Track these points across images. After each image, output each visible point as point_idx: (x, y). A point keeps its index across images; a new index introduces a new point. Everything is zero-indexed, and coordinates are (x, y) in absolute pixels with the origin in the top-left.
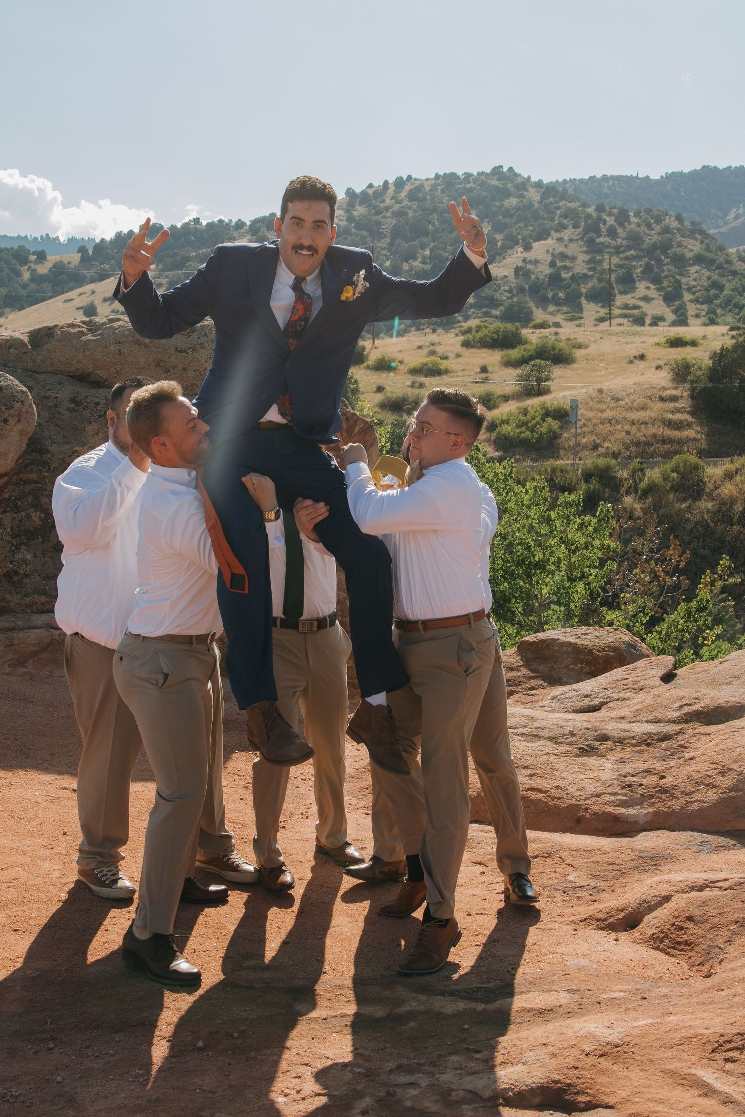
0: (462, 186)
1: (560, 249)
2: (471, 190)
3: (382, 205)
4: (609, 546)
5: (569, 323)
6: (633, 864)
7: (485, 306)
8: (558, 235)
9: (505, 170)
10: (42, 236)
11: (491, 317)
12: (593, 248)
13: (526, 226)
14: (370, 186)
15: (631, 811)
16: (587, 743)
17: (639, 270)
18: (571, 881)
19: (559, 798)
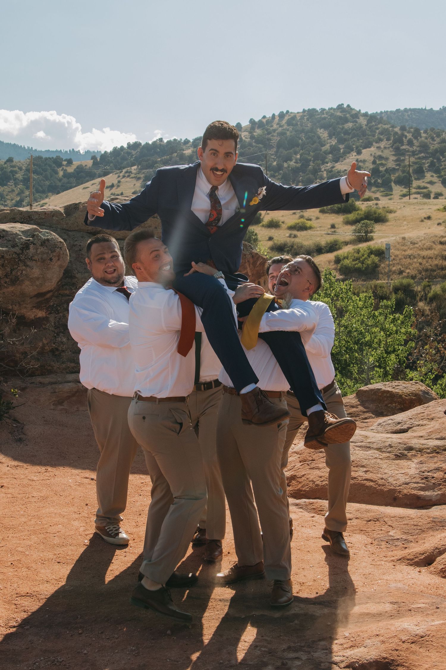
0: (319, 116)
1: (379, 153)
2: (325, 119)
3: (271, 128)
4: (411, 332)
5: (384, 198)
6: (429, 525)
8: (377, 145)
9: (345, 106)
10: (70, 150)
12: (399, 152)
13: (358, 140)
14: (264, 117)
15: (427, 493)
16: (400, 452)
17: (427, 165)
18: (391, 536)
19: (383, 485)
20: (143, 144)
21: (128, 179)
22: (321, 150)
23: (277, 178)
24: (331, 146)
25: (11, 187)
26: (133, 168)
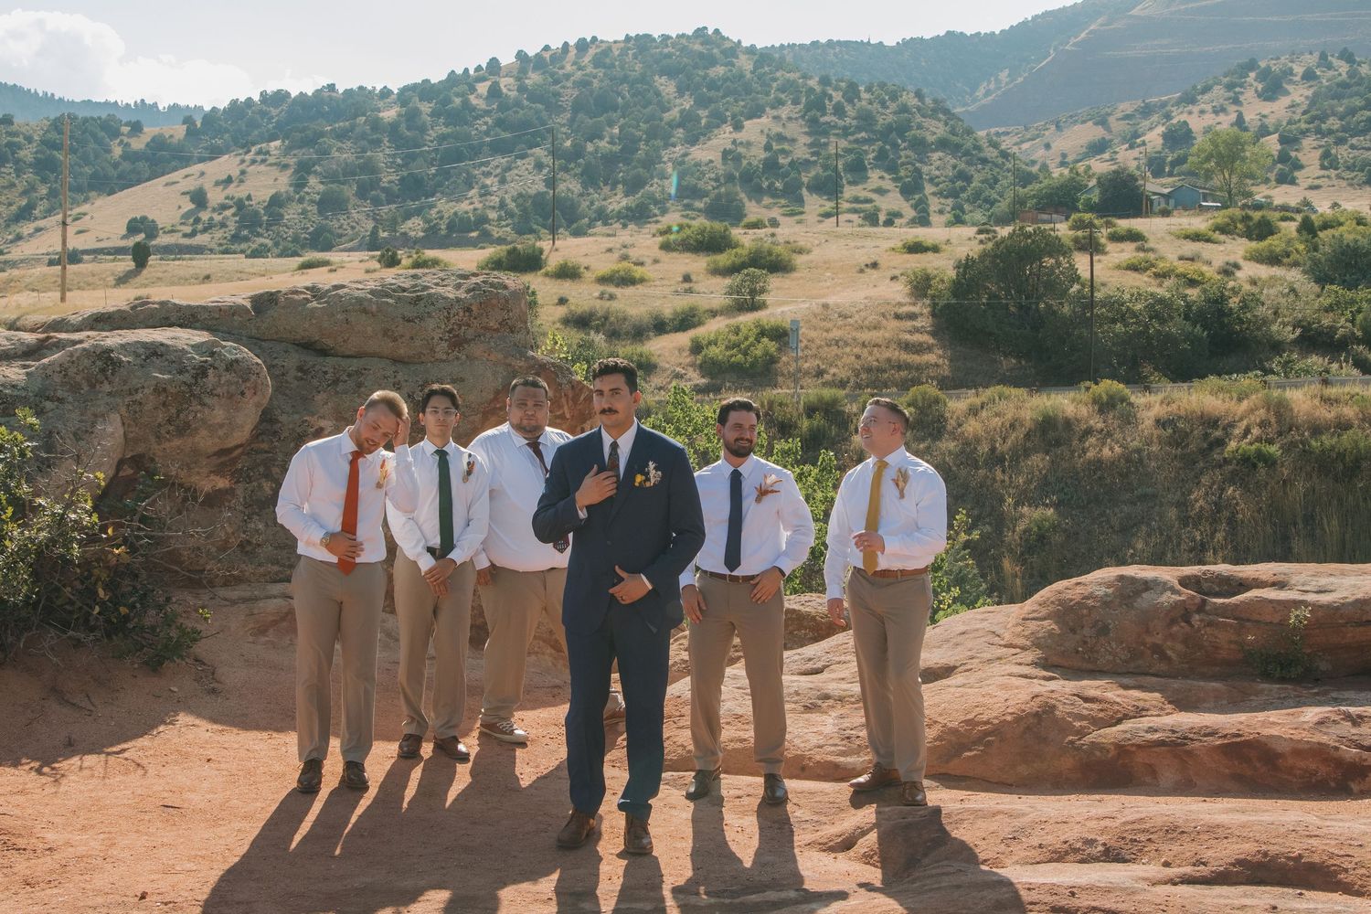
0: (657, 50)
1: (778, 129)
2: (669, 56)
3: (561, 72)
5: (787, 219)
7: (687, 197)
8: (775, 113)
9: (710, 32)
10: (137, 102)
11: (694, 210)
12: (816, 128)
14: (547, 48)
16: (810, 702)
17: (871, 156)
18: (797, 817)
20: (293, 96)
21: (262, 168)
22: (661, 120)
23: (572, 172)
24: (682, 112)
25: (7, 177)
26: (273, 144)
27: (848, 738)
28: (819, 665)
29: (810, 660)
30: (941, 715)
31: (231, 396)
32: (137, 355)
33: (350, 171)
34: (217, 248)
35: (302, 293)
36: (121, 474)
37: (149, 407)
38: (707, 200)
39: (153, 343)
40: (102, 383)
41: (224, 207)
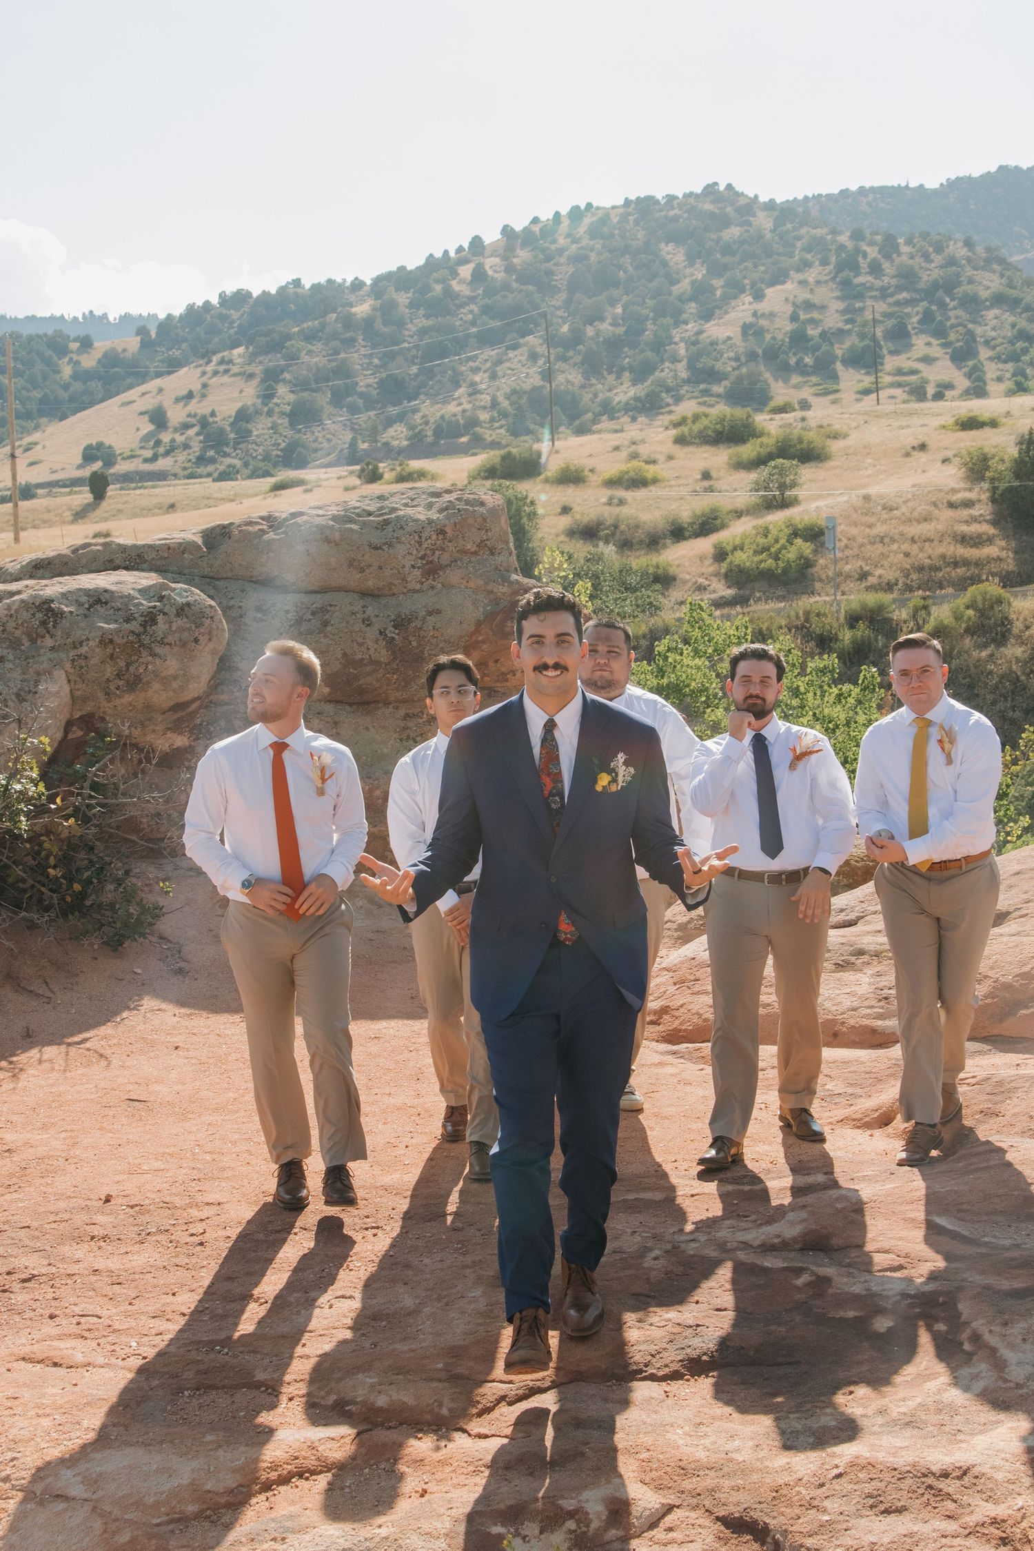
0: (662, 214)
1: (804, 295)
2: (675, 219)
3: (553, 247)
5: (820, 399)
6: (889, 1071)
7: (703, 381)
8: (800, 276)
9: (722, 188)
10: (85, 314)
11: (712, 395)
12: (850, 292)
13: (755, 266)
14: (536, 220)
15: (888, 1023)
16: (843, 958)
17: (915, 319)
20: (255, 295)
21: (226, 379)
22: (670, 294)
23: (571, 361)
24: (693, 283)
26: (236, 352)
27: (886, 998)
28: (852, 916)
29: (842, 911)
30: (992, 968)
31: (184, 644)
32: (81, 605)
33: (321, 377)
34: (182, 473)
35: (257, 523)
36: (70, 736)
37: (95, 661)
38: (726, 383)
39: (96, 590)
40: (43, 637)
41: (186, 426)
